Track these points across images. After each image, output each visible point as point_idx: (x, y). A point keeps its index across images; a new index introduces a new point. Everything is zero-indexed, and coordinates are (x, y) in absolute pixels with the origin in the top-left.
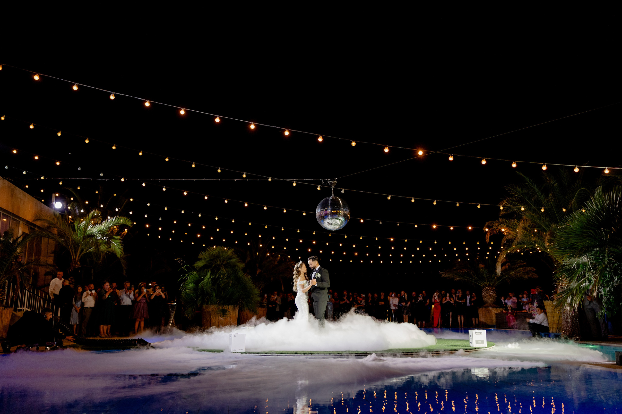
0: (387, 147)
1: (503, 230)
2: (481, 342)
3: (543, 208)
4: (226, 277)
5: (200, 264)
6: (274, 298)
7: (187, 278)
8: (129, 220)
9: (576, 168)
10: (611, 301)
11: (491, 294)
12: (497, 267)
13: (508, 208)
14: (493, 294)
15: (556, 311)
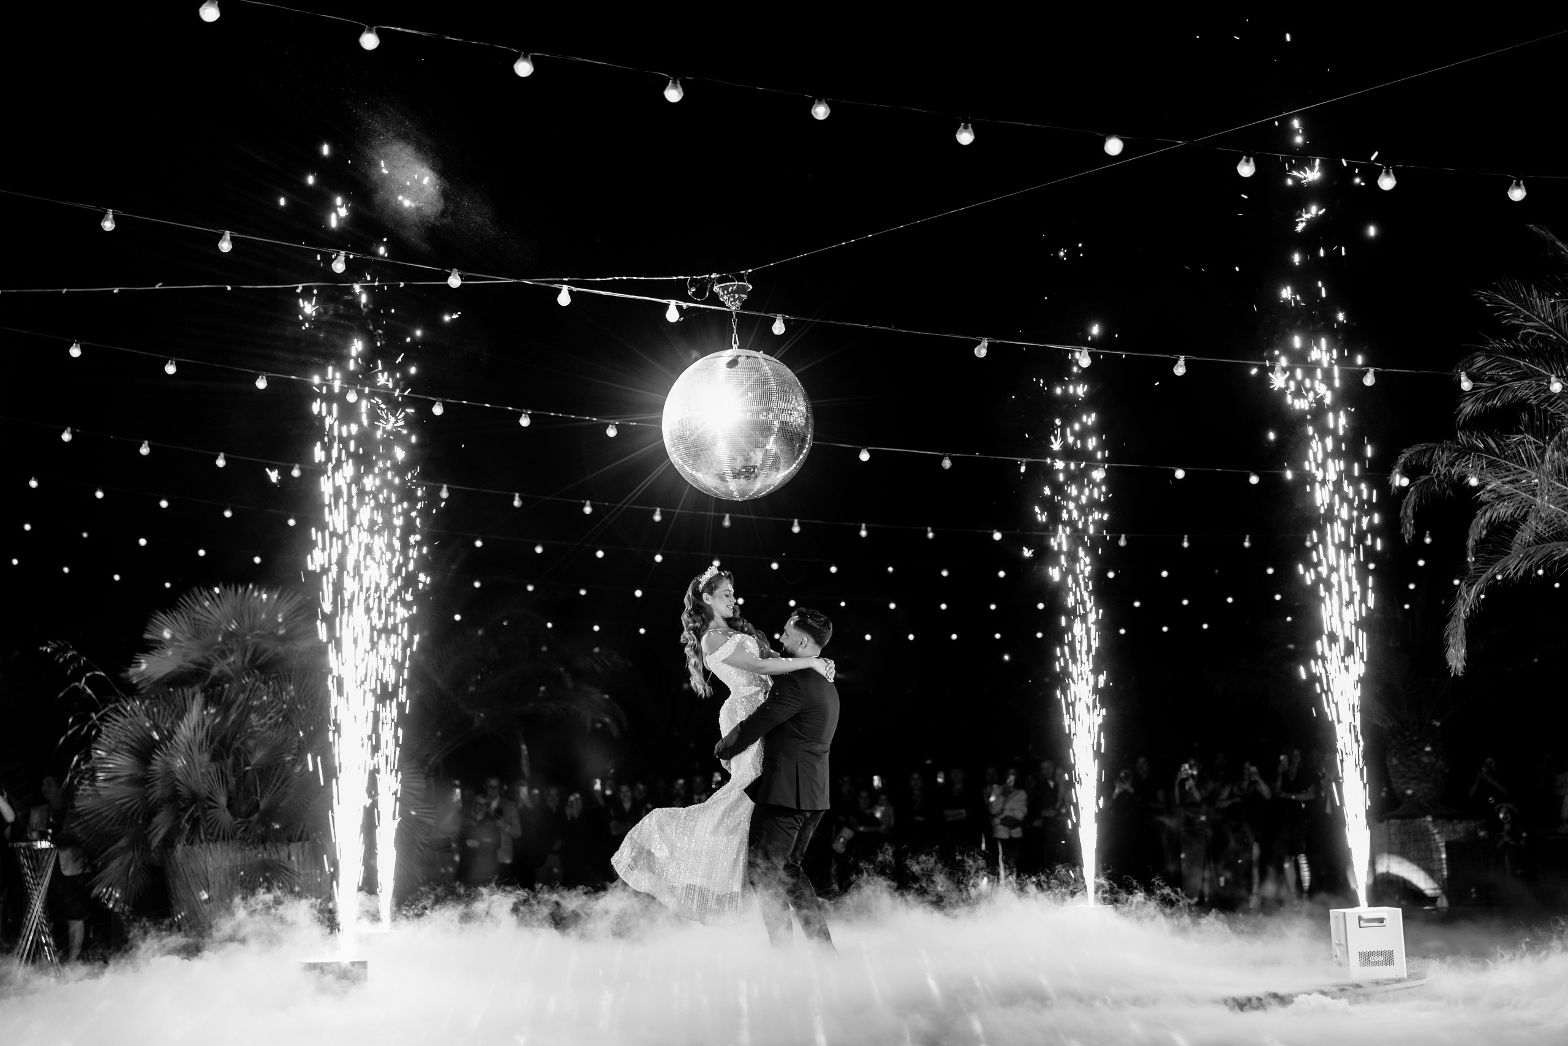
4: (271, 718)
5: (154, 667)
6: (488, 805)
7: (99, 731)
11: (1426, 759)
12: (1451, 641)
13: (1494, 384)
14: (1434, 760)
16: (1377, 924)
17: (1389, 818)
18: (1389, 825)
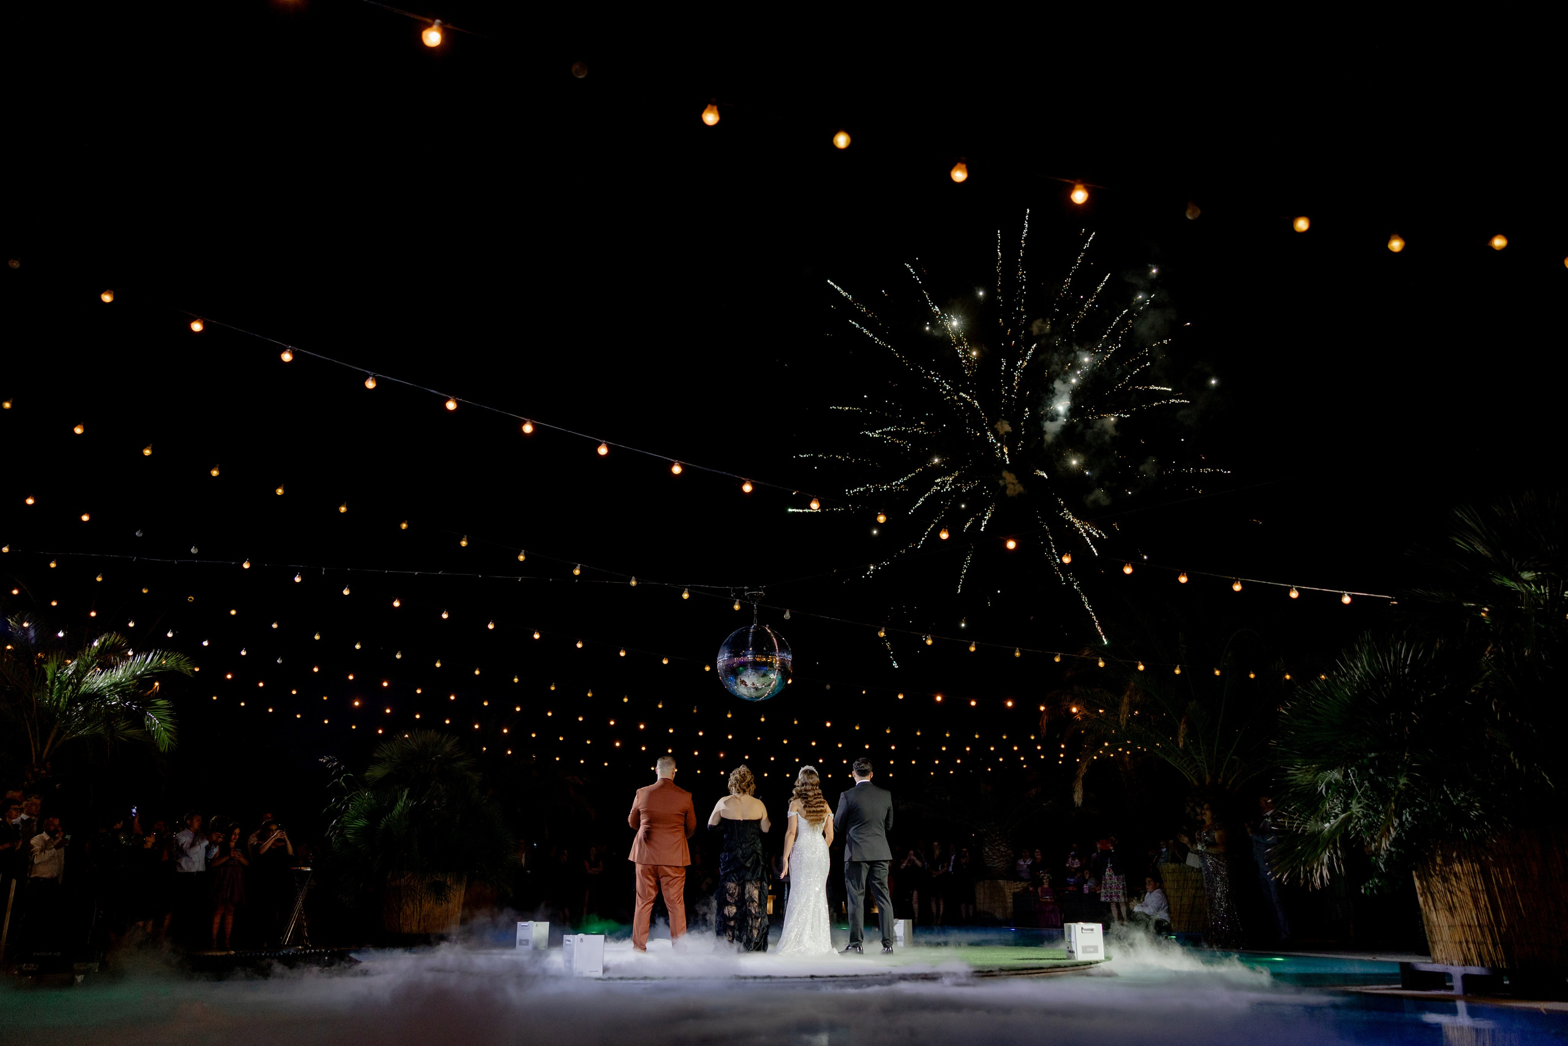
0: (945, 528)
1: (1074, 710)
2: (1092, 949)
3: (1178, 666)
4: (444, 804)
5: (377, 772)
7: (347, 807)
8: (186, 661)
9: (1293, 590)
10: (1394, 858)
11: (1003, 849)
14: (1006, 849)
15: (1187, 885)
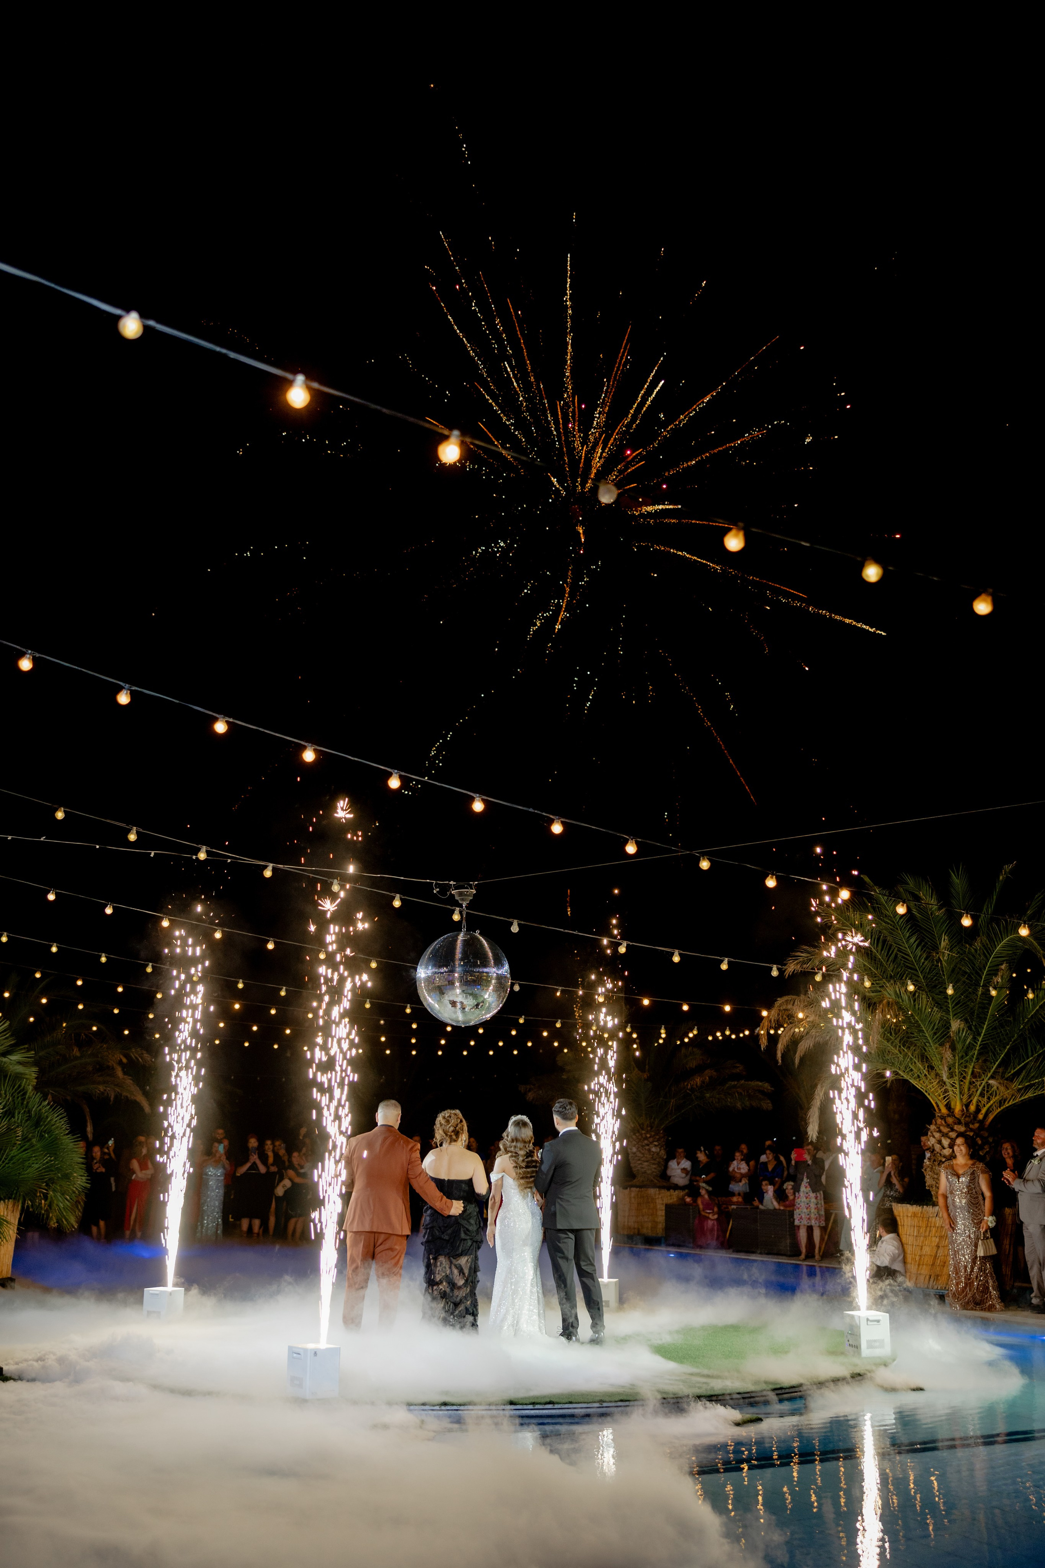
1: (801, 1016)
2: (878, 1344)
11: (654, 1149)
12: (811, 1120)
13: (808, 955)
14: (658, 1150)
15: (930, 1231)
16: (876, 1323)
17: (631, 1186)
18: (630, 1191)
